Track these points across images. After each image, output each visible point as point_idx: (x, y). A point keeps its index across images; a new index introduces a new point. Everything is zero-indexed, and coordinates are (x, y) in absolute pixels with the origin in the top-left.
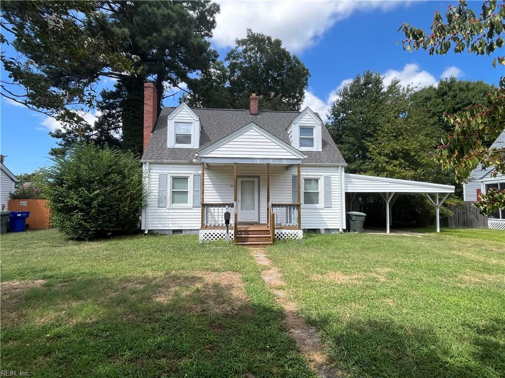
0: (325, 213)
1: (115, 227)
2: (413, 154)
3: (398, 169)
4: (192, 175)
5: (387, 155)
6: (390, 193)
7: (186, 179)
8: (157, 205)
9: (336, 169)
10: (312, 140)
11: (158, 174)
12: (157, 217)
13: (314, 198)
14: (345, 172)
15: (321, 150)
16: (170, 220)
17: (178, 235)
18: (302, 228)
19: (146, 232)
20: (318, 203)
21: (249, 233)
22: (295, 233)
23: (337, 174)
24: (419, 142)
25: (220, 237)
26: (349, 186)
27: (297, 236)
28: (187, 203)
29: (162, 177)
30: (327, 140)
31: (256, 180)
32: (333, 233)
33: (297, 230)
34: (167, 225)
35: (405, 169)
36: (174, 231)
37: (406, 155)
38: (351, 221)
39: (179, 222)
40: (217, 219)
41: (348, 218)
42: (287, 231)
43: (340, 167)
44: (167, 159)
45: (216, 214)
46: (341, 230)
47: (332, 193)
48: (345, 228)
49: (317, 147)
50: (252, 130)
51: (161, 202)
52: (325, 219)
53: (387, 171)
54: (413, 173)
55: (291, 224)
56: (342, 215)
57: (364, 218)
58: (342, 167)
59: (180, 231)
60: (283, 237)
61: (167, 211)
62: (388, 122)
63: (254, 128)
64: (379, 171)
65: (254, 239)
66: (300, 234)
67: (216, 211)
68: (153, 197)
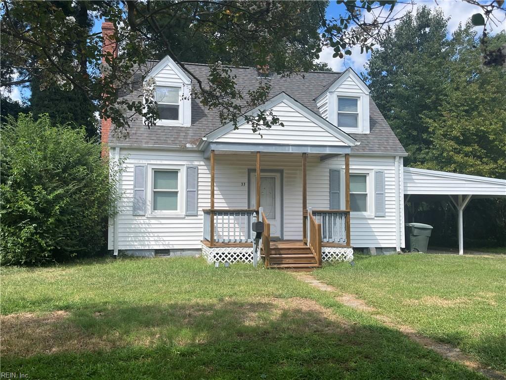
0: (376, 225)
1: (76, 245)
2: (491, 137)
3: (471, 160)
4: (185, 168)
5: (456, 139)
6: (464, 196)
7: (175, 173)
8: (131, 213)
9: (391, 160)
10: (356, 116)
11: (132, 166)
12: (132, 230)
13: (359, 202)
14: (405, 165)
15: (368, 132)
16: (151, 235)
17: (164, 258)
18: (351, 245)
19: (116, 253)
20: (365, 210)
21: (282, 252)
22: (343, 252)
23: (393, 168)
24: (501, 120)
25: (238, 259)
26: (408, 185)
27: (345, 257)
28: (177, 210)
29: (139, 171)
30: (375, 118)
31: (278, 175)
32: (387, 254)
33: (345, 249)
34: (146, 243)
35: (481, 161)
36: (158, 252)
37: (482, 139)
38: (411, 237)
39: (165, 238)
40: (221, 233)
41: (408, 231)
42: (332, 250)
43: (397, 159)
44: (147, 143)
45: (219, 225)
46: (398, 250)
47: (386, 195)
48: (403, 246)
49: (363, 127)
50: (282, 104)
51: (137, 208)
52: (376, 234)
53: (455, 163)
54: (492, 166)
55: (331, 240)
56: (400, 228)
57: (430, 231)
58: (400, 157)
59: (166, 252)
60: (326, 258)
61: (147, 221)
62: (457, 89)
63: (285, 101)
64: (443, 163)
65: (291, 261)
66: (350, 253)
67: (225, 221)
68: (125, 200)
